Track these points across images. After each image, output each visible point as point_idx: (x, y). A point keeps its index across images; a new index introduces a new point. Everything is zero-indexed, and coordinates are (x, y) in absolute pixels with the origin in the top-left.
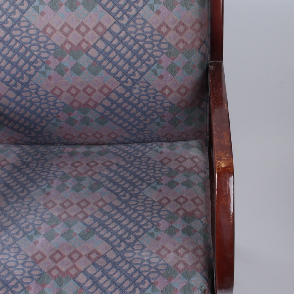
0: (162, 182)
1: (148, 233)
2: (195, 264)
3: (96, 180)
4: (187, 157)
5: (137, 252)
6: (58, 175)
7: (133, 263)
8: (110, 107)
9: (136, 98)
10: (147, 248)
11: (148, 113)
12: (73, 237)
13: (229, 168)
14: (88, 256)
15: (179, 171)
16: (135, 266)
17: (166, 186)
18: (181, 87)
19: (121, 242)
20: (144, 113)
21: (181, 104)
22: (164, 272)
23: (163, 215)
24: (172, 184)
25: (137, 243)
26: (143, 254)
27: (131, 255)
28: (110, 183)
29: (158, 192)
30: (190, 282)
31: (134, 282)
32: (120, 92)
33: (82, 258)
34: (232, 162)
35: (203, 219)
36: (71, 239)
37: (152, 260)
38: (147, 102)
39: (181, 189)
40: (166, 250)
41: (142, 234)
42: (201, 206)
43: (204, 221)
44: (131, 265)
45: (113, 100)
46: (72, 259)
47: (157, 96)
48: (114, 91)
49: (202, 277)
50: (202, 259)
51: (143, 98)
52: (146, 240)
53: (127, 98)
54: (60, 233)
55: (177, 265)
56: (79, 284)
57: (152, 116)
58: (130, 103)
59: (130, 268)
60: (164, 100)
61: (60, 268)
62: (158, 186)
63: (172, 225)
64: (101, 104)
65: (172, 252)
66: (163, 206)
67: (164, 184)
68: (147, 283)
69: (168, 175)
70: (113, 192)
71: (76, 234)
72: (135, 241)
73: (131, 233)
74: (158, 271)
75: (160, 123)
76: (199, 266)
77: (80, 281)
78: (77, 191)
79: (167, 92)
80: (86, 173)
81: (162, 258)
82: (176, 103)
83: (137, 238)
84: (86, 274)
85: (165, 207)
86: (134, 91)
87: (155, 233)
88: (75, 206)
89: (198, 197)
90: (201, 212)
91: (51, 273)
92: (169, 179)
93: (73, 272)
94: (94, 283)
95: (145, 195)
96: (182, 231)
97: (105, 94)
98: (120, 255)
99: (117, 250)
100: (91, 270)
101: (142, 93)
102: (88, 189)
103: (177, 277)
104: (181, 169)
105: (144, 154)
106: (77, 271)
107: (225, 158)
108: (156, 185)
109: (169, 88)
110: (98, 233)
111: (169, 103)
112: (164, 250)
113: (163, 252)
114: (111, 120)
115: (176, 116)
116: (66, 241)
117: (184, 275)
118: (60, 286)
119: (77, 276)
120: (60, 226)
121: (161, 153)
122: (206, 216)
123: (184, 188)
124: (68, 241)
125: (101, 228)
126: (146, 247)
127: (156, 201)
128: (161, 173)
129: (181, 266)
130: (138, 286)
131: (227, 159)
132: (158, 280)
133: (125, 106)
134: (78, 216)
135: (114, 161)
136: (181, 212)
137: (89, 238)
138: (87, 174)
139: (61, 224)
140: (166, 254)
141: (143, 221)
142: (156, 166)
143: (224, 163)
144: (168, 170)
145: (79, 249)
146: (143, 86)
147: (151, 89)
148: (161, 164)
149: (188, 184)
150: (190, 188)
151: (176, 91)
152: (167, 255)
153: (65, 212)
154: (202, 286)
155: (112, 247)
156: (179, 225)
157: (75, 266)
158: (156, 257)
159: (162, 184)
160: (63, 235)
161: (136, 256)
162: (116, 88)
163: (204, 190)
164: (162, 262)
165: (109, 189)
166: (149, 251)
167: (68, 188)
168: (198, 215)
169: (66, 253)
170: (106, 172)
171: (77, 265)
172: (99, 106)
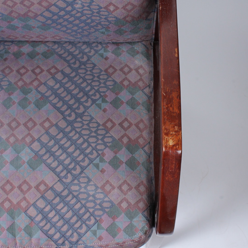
0: (107, 99)
1: (93, 164)
2: (138, 202)
3: (42, 93)
4: (132, 67)
5: (83, 185)
6: (4, 86)
7: (79, 198)
8: (51, 18)
9: (78, 12)
10: (92, 182)
11: (92, 24)
12: (22, 166)
13: (177, 147)
14: (37, 188)
15: (124, 85)
16: (81, 201)
17: (111, 105)
18: (127, 4)
19: (67, 174)
20: (88, 24)
21: (127, 19)
22: (108, 210)
23: (107, 142)
24: (116, 103)
25: (83, 175)
26: (89, 188)
27: (77, 188)
28: (55, 98)
29: (103, 112)
30: (132, 222)
31: (80, 219)
32: (60, 6)
33: (32, 189)
34: (180, 138)
35: (146, 148)
36: (20, 167)
37: (97, 196)
38: (90, 16)
39: (125, 110)
40: (111, 185)
41: (88, 165)
42: (145, 132)
43: (147, 151)
44: (77, 199)
45: (54, 12)
46: (22, 191)
47: (101, 11)
48: (54, 4)
49: (144, 218)
50: (145, 197)
51: (86, 12)
52: (91, 171)
53: (69, 11)
54: (9, 161)
55: (121, 204)
56: (30, 217)
57: (96, 27)
58: (72, 16)
59: (77, 203)
60: (108, 15)
61: (12, 200)
62: (102, 104)
63: (116, 156)
64: (41, 15)
65: (116, 188)
66: (107, 130)
67: (109, 102)
68: (93, 221)
69: (113, 91)
70: (58, 109)
71: (24, 162)
72: (81, 173)
73: (77, 163)
74: (102, 209)
75: (105, 32)
76: (141, 205)
77: (30, 215)
78: (24, 107)
79: (112, 8)
80: (31, 83)
81: (107, 194)
82: (122, 18)
83: (83, 169)
84: (36, 207)
85: (110, 132)
86: (77, 6)
87: (100, 164)
88: (22, 127)
89: (142, 121)
90: (144, 140)
91: (3, 205)
92: (114, 96)
93: (24, 204)
94: (44, 218)
95: (90, 116)
96: (126, 163)
97: (45, 7)
98: (66, 188)
99: (64, 183)
100: (41, 204)
101: (84, 8)
102: (34, 105)
103: (121, 216)
104: (126, 83)
105: (89, 58)
106: (27, 204)
107: (174, 133)
108: (101, 102)
109: (114, 5)
110: (44, 162)
111: (114, 17)
112: (108, 185)
113: (108, 188)
114: (53, 27)
115: (122, 28)
116: (16, 170)
117: (127, 215)
118: (13, 219)
119: (28, 209)
120: (8, 151)
121: (106, 59)
122: (149, 143)
123: (129, 108)
124: (17, 170)
125: (48, 155)
126: (91, 180)
127: (101, 124)
128: (105, 87)
129: (124, 205)
130: (84, 222)
131: (175, 134)
132: (103, 217)
133: (67, 18)
134: (25, 140)
135: (59, 67)
136: (125, 140)
137: (37, 167)
138: (33, 85)
139: (9, 149)
140: (110, 190)
141: (88, 149)
142: (101, 77)
143: (172, 140)
144: (113, 83)
145: (28, 180)
146: (85, 2)
147: (94, 5)
148: (106, 74)
149: (133, 104)
150: (135, 109)
151: (122, 8)
152: (112, 191)
153: (13, 135)
154: (143, 228)
155: (59, 179)
156: (123, 155)
157: (25, 199)
158: (101, 193)
159: (106, 102)
160: (12, 163)
161: (83, 190)
162: (56, 2)
163: (149, 110)
164: (106, 199)
165: (54, 106)
166: (94, 185)
167: (14, 103)
168: (141, 143)
169: (16, 184)
170: (51, 83)
171: (27, 198)
172: (40, 16)
